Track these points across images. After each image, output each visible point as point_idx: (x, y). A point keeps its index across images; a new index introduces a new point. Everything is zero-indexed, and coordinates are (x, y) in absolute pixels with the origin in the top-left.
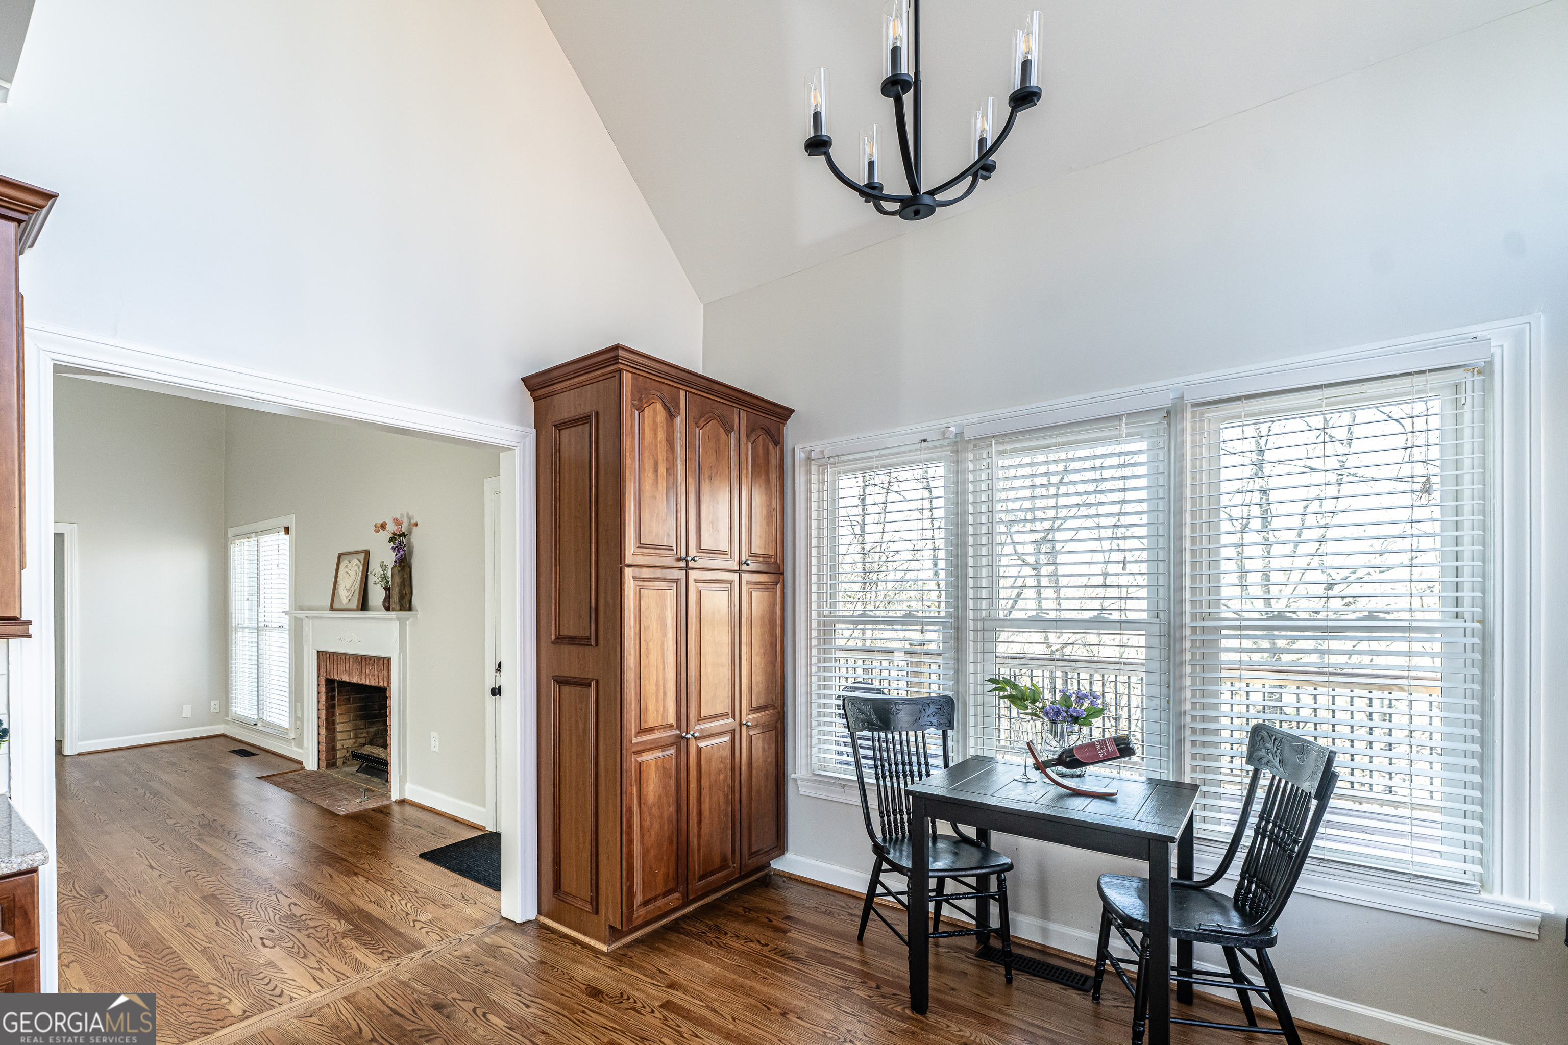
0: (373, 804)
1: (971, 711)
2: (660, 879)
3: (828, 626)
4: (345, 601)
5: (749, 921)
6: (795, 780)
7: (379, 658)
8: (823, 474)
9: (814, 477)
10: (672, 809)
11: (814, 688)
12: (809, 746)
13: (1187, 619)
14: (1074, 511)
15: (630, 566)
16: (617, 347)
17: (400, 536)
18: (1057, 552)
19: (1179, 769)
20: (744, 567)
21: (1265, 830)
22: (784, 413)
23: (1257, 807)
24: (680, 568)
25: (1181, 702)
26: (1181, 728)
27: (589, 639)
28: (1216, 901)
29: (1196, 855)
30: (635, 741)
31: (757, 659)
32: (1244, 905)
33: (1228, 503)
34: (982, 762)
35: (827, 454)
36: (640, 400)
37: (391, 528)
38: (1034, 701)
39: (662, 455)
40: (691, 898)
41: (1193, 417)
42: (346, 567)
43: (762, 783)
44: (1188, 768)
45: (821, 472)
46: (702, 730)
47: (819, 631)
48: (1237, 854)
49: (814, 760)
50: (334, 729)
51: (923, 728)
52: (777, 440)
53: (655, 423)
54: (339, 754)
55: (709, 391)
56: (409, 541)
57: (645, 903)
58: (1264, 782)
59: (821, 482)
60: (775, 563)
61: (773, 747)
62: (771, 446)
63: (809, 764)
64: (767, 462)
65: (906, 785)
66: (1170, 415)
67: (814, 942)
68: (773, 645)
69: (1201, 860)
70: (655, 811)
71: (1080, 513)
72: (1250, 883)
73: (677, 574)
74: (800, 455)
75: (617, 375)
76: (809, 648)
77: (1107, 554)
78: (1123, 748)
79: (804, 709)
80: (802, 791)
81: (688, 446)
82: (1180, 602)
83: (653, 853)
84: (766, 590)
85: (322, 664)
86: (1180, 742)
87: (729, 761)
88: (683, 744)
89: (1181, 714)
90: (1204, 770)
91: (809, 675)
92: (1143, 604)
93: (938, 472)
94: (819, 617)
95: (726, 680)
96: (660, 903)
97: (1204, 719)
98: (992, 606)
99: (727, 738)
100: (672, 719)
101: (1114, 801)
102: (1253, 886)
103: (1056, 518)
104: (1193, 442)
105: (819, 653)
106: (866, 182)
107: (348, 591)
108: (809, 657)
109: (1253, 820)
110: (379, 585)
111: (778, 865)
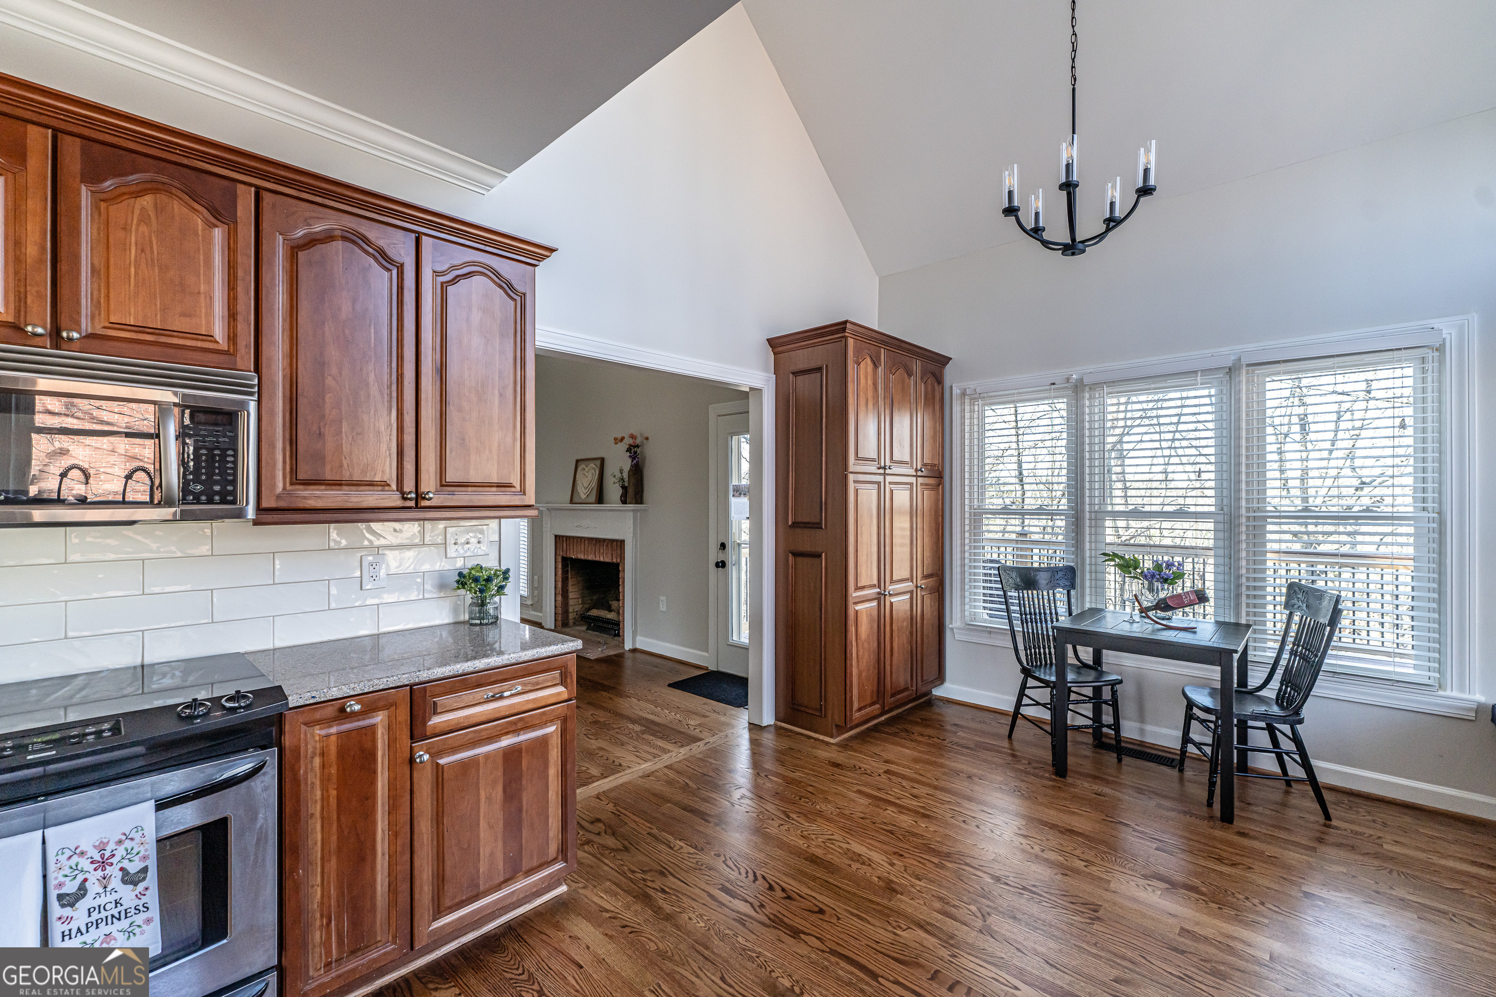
0: (612, 653)
1: (1088, 576)
2: (868, 693)
3: (978, 516)
4: (583, 496)
5: (927, 726)
6: (952, 629)
7: (612, 541)
8: (974, 405)
9: (967, 408)
10: (876, 644)
11: (967, 561)
12: (963, 604)
13: (1243, 511)
14: (1138, 422)
15: (852, 473)
16: (846, 322)
17: (635, 447)
18: (1125, 457)
19: (1238, 614)
20: (919, 473)
21: (1296, 652)
22: (944, 360)
23: (1290, 640)
24: (880, 474)
25: (1238, 568)
26: (1238, 586)
27: (820, 523)
28: (1263, 700)
29: (1249, 673)
30: (854, 595)
31: (926, 540)
32: (1282, 702)
33: (1271, 414)
34: (1096, 612)
35: (978, 391)
36: (858, 357)
37: (628, 441)
38: (1135, 569)
39: (870, 394)
40: (886, 708)
41: (1247, 373)
42: (584, 469)
43: (930, 631)
44: (1244, 614)
45: (972, 404)
46: (893, 590)
47: (970, 520)
48: (1277, 671)
49: (967, 613)
50: (568, 596)
51: (1053, 588)
52: (939, 380)
53: (866, 372)
54: (571, 616)
55: (899, 347)
56: (642, 452)
57: (860, 709)
58: (1296, 619)
59: (972, 411)
60: (938, 469)
61: (937, 604)
62: (936, 385)
63: (963, 616)
64: (934, 398)
65: (1052, 622)
66: (1232, 371)
67: (978, 739)
68: (937, 530)
69: (1253, 677)
70: (866, 645)
71: (1142, 423)
72: (1287, 687)
73: (880, 478)
74: (956, 391)
75: (843, 340)
76: (963, 532)
77: (1167, 459)
78: (1201, 598)
79: (959, 577)
80: (957, 637)
81: (886, 388)
82: (1238, 499)
83: (864, 674)
84: (932, 490)
85: (558, 545)
86: (1238, 596)
87: (909, 613)
88: (882, 597)
89: (1239, 577)
90: (1255, 614)
91: (963, 552)
92: (1212, 501)
93: (1062, 405)
94: (970, 509)
95: (908, 556)
96: (868, 709)
97: (1255, 579)
98: (1103, 503)
99: (907, 596)
100: (875, 582)
101: (1195, 633)
102: (1289, 689)
103: (1126, 426)
104: (1247, 390)
105: (970, 535)
106: (1033, 226)
107: (586, 488)
108: (963, 538)
109: (1288, 647)
110: (617, 485)
111: (938, 692)
